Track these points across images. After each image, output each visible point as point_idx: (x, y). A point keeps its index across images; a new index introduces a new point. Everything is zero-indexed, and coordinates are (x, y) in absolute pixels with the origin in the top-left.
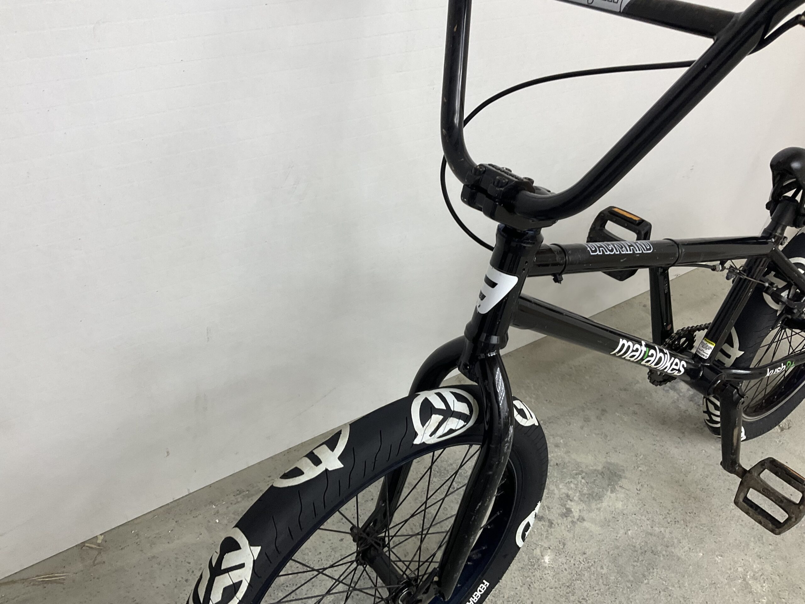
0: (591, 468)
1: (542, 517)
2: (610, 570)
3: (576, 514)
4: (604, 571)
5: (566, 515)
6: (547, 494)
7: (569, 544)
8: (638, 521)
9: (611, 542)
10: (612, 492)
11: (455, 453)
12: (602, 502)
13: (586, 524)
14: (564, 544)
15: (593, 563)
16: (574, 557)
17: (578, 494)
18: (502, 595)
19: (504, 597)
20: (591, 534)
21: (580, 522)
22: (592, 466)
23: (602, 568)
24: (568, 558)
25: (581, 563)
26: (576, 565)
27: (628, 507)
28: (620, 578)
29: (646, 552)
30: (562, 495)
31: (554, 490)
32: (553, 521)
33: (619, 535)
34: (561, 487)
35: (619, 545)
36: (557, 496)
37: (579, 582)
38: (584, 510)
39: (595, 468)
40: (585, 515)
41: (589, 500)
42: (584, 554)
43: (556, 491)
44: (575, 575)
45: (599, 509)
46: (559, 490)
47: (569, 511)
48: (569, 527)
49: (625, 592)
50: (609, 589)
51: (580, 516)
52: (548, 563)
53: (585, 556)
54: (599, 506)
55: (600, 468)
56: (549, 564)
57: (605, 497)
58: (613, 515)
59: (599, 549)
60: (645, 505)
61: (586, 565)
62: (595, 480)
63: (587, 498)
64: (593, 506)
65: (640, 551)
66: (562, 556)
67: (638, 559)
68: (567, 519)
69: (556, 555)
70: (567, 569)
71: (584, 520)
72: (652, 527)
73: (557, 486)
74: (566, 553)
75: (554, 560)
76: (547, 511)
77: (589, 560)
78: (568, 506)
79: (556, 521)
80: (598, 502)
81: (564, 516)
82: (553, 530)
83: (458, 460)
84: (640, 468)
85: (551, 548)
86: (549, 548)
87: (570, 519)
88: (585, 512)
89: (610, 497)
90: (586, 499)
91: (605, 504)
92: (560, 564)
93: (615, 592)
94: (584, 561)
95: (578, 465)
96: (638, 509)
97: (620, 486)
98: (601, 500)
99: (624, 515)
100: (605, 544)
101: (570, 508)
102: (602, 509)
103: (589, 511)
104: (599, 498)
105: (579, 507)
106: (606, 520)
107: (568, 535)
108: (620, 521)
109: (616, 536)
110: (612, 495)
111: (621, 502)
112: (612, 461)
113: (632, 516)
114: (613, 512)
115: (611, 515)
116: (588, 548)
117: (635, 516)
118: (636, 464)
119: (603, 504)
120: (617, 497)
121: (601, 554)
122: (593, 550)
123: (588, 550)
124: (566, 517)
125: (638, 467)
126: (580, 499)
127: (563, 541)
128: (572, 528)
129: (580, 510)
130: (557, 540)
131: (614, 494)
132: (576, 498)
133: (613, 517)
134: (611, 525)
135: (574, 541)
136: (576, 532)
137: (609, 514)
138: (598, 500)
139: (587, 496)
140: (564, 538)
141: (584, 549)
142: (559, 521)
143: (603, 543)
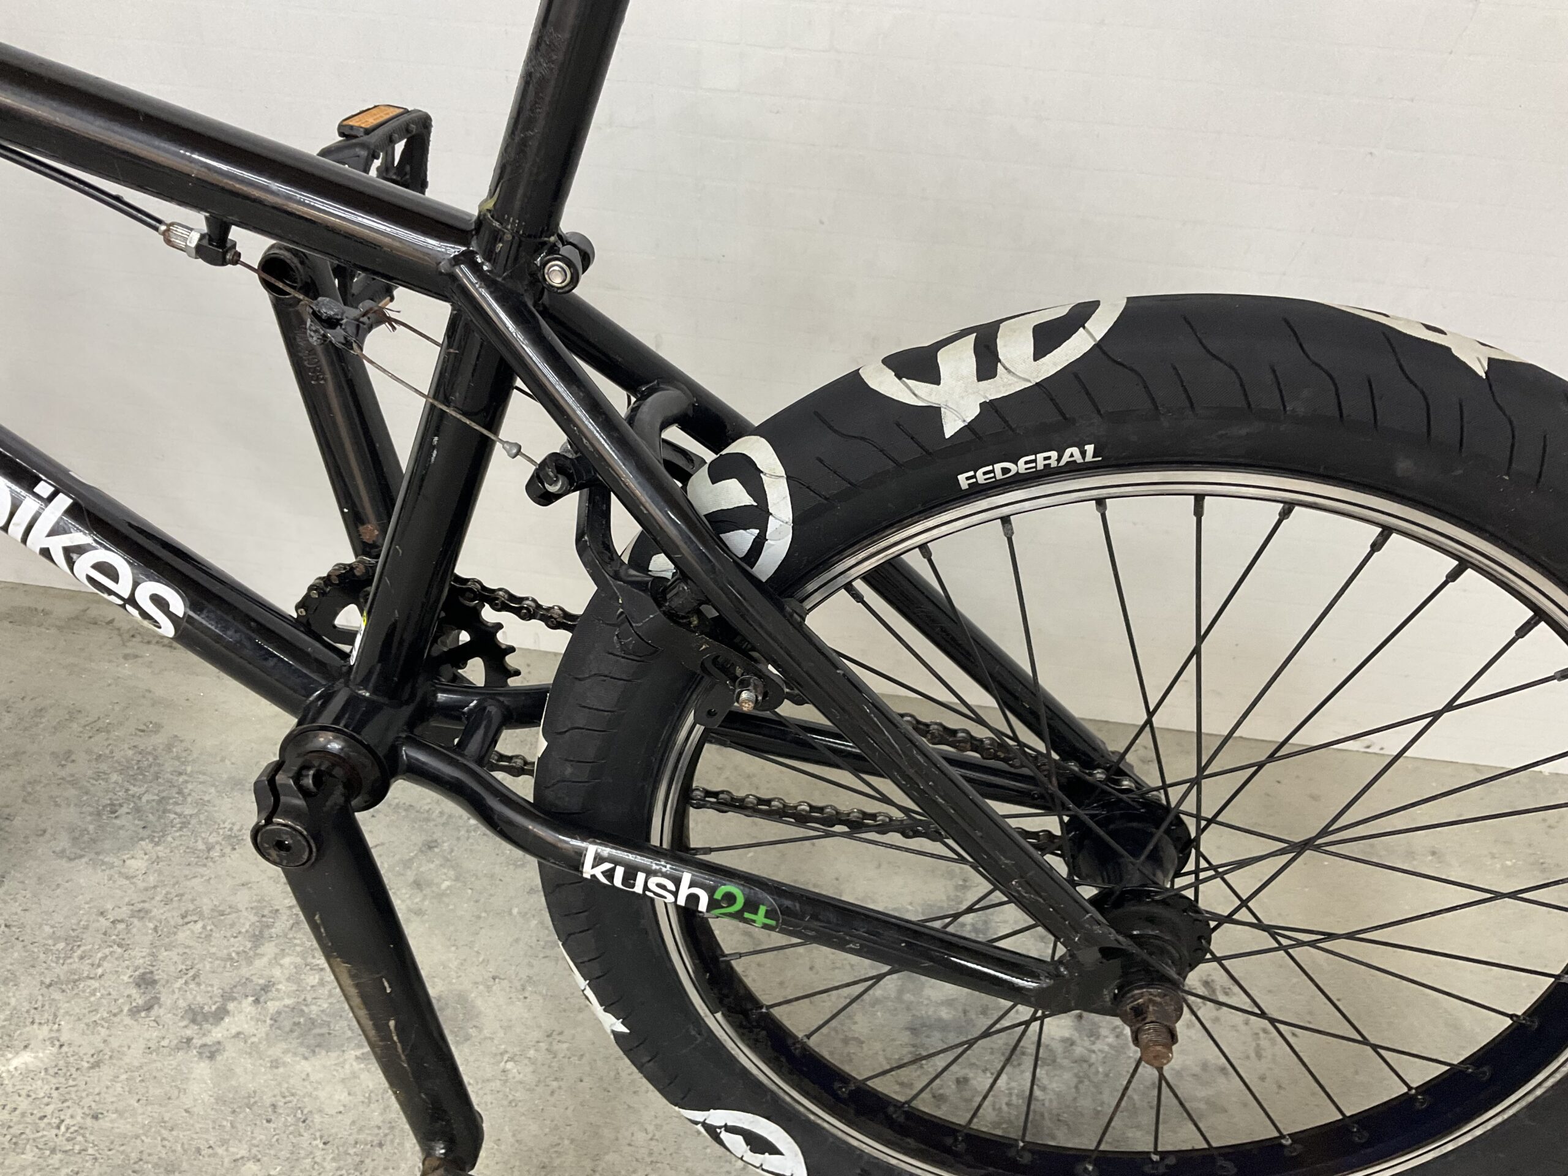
1: (153, 983)
3: (217, 1033)
5: (199, 1018)
6: (238, 953)
7: (106, 1071)
9: (179, 1148)
11: (223, 760)
12: (306, 1058)
13: (202, 1069)
14: (96, 1065)
15: (77, 1148)
16: (65, 1105)
17: (288, 1002)
20: (175, 1094)
21: (200, 1053)
25: (58, 1128)
26: (42, 1124)
27: (340, 1117)
31: (261, 956)
32: (156, 1007)
33: (220, 1151)
34: (286, 961)
35: (185, 1166)
36: (245, 971)
38: (246, 1042)
40: (231, 1051)
41: (292, 1031)
42: (95, 1117)
43: (259, 963)
44: (8, 1137)
46: (276, 960)
47: (220, 1014)
48: (165, 1043)
51: (219, 1043)
52: (11, 1068)
53: (89, 1121)
54: (288, 1059)
56: (9, 1071)
57: (334, 1055)
58: (280, 1103)
59: (137, 1137)
60: (381, 1145)
61: (61, 1141)
63: (297, 1024)
64: (276, 1051)
66: (54, 1080)
68: (186, 1027)
69: (46, 1070)
70: (17, 1112)
71: (212, 1057)
74: (71, 1083)
75: (28, 1074)
76: (181, 981)
77: (80, 1138)
78: (231, 1006)
79: (162, 1011)
80: (302, 1050)
81: (191, 1016)
82: (128, 1021)
83: (204, 774)
84: (510, 1065)
85: (64, 1049)
86: (61, 1046)
87: (192, 1031)
88: (240, 1045)
89: (342, 1065)
90: (287, 1024)
91: (306, 1066)
92: (23, 1093)
94: (68, 1129)
96: (351, 1140)
98: (314, 1052)
99: (304, 1122)
100: (163, 1139)
101: (227, 1012)
102: (281, 1070)
103: (254, 1050)
104: (319, 1046)
105: (248, 1027)
106: (249, 1097)
107: (134, 1055)
108: (272, 1125)
109: (210, 1147)
110: (354, 1064)
111: (346, 1094)
112: (479, 1002)
113: (315, 1139)
114: (293, 1095)
115: (279, 1098)
116: (120, 1113)
117: (321, 1146)
118: (516, 1050)
119: (303, 1062)
120: (355, 1076)
121: (122, 1148)
122: (124, 1126)
123: (115, 1116)
124: (194, 1021)
125: (511, 1059)
126: (279, 1013)
127: (107, 1057)
128: (165, 1051)
129: (238, 1034)
130: (102, 1046)
131: (362, 1066)
132: (273, 1006)
133: (274, 1106)
134: (242, 1116)
135: (124, 1077)
136: (159, 1065)
137: (277, 1092)
138: (308, 1047)
139: (302, 1020)
140: (117, 1055)
141: (112, 1108)
142: (168, 1018)
143: (165, 1133)
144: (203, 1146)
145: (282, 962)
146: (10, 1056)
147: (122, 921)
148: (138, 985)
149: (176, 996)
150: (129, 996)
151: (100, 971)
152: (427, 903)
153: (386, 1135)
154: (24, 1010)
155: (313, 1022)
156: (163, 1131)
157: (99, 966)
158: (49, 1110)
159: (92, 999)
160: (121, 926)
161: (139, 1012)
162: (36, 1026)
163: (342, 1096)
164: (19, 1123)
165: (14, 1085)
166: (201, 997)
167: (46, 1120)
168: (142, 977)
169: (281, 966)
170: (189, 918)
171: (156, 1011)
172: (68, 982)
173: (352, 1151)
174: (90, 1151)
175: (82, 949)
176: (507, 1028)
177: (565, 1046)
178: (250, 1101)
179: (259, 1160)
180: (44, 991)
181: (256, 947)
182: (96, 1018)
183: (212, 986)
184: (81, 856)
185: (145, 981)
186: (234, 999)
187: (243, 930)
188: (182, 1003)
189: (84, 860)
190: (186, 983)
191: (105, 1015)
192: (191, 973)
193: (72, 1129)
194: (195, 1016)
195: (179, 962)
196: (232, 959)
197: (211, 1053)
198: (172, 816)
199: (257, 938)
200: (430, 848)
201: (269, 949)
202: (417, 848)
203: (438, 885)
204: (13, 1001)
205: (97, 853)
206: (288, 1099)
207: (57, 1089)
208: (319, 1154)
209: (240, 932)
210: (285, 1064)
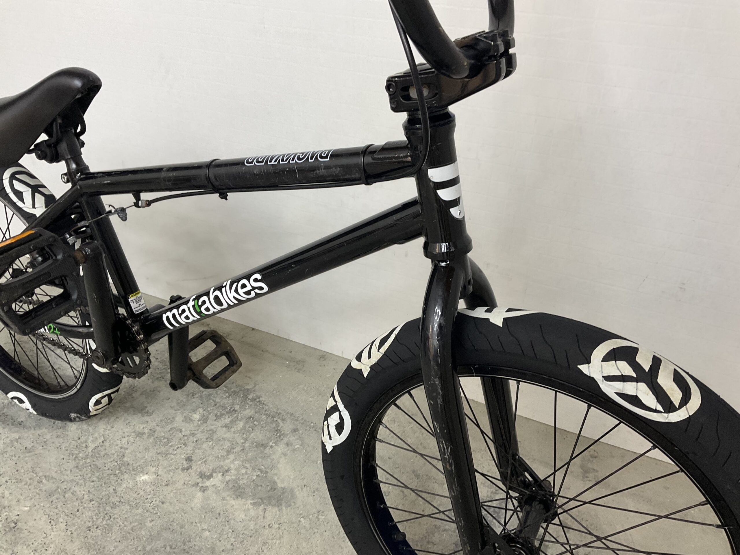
0: (276, 479)
1: (191, 460)
2: (152, 528)
3: (208, 483)
4: (149, 524)
5: (203, 476)
6: (221, 456)
7: (169, 488)
8: (226, 536)
9: (186, 520)
10: (253, 504)
12: (234, 499)
13: (200, 495)
14: (167, 485)
15: (155, 512)
16: (154, 496)
17: (234, 477)
18: (95, 460)
19: (94, 461)
20: (189, 501)
21: (200, 489)
22: (278, 478)
23: (152, 521)
24: (152, 492)
25: (151, 504)
26: (146, 501)
28: (145, 539)
29: (188, 553)
30: (227, 466)
31: (228, 459)
32: (190, 469)
33: (199, 525)
34: (236, 462)
35: (186, 527)
36: (222, 463)
37: (128, 507)
38: (216, 488)
39: (278, 481)
40: (210, 491)
41: (232, 488)
42: (163, 503)
43: (227, 461)
44: (135, 503)
45: (224, 499)
46: (232, 462)
47: (210, 477)
48: (190, 483)
49: (130, 547)
50: (129, 533)
51: (207, 487)
52: (141, 480)
53: (160, 503)
54: (228, 498)
55: (280, 485)
56: (140, 481)
57: (244, 500)
58: (222, 513)
59: (174, 513)
60: (251, 537)
61: (150, 508)
62: (261, 486)
63: (234, 486)
64: (225, 494)
65: (186, 547)
66: (153, 487)
67: (175, 548)
68: (198, 478)
69: (151, 483)
70: (139, 495)
71: (204, 491)
72: (223, 551)
73: (236, 459)
74: (158, 489)
75: (145, 483)
76: (201, 462)
77: (156, 509)
78: (214, 475)
79: (192, 471)
80: (234, 496)
81: (200, 475)
82: (180, 472)
84: (302, 519)
85: (158, 477)
86: (158, 476)
87: (199, 480)
88: (214, 489)
89: (245, 505)
90: (231, 486)
91: (233, 502)
92: (143, 489)
93: (127, 539)
94: (153, 504)
95: (274, 467)
97: (265, 509)
98: (237, 497)
99: (228, 522)
100: (182, 516)
101: (212, 477)
102: (225, 501)
103: (218, 492)
104: (239, 496)
105: (218, 483)
106: (212, 508)
107: (179, 485)
108: (217, 520)
109: (196, 523)
110: (250, 505)
111: (244, 515)
112: (297, 493)
113: (230, 529)
114: (227, 511)
115: (222, 511)
116: (171, 503)
117: (231, 532)
118: (306, 514)
119: (233, 501)
120: (249, 510)
121: (168, 516)
122: (171, 509)
123: (168, 504)
124: (201, 477)
125: (303, 517)
126: (229, 481)
127: (171, 483)
128: (190, 486)
129: (214, 485)
130: (170, 479)
131: (252, 507)
132: (228, 478)
133: (219, 514)
134: (208, 514)
135: (174, 491)
136: (186, 490)
137: (222, 509)
138: (236, 495)
139: (236, 485)
140: (174, 483)
141: (168, 501)
142: (193, 474)
143: (183, 514)
144: (194, 522)
145: (235, 462)
146: (141, 475)
147: (186, 436)
148: (186, 460)
149: (197, 467)
150: (183, 463)
151: (175, 452)
152: (289, 452)
153: (253, 534)
154: (149, 460)
155: (240, 487)
156: (182, 513)
157: (176, 450)
158: (149, 497)
159: (171, 462)
160: (186, 438)
161: (184, 470)
162: (151, 467)
163: (243, 516)
164: (139, 499)
165: (140, 486)
166: (205, 469)
167: (147, 500)
168: (188, 457)
169: (234, 464)
170: (208, 440)
171: (190, 471)
172: (164, 454)
173: (241, 536)
174: (159, 514)
175: (172, 443)
176: (305, 506)
177: (323, 517)
178: (212, 510)
179: (210, 531)
180: (157, 455)
181: (227, 455)
182: (170, 469)
183: (210, 466)
184: (179, 410)
185: (189, 459)
186: (216, 472)
187: (225, 448)
188: (199, 470)
189: (179, 411)
190: (202, 463)
191: (174, 468)
192: (204, 460)
193: (155, 505)
194: (202, 475)
195: (201, 455)
196: (219, 458)
197: (204, 490)
198: (212, 401)
199: (229, 452)
200: (295, 431)
201: (232, 457)
202: (290, 430)
203: (294, 446)
204: (146, 457)
205: (184, 410)
206: (224, 512)
207: (153, 490)
208: (230, 534)
209: (223, 449)
210: (226, 500)
